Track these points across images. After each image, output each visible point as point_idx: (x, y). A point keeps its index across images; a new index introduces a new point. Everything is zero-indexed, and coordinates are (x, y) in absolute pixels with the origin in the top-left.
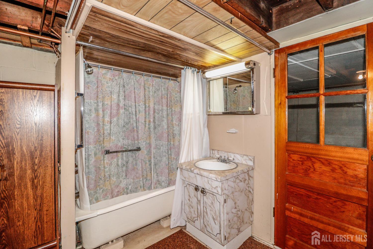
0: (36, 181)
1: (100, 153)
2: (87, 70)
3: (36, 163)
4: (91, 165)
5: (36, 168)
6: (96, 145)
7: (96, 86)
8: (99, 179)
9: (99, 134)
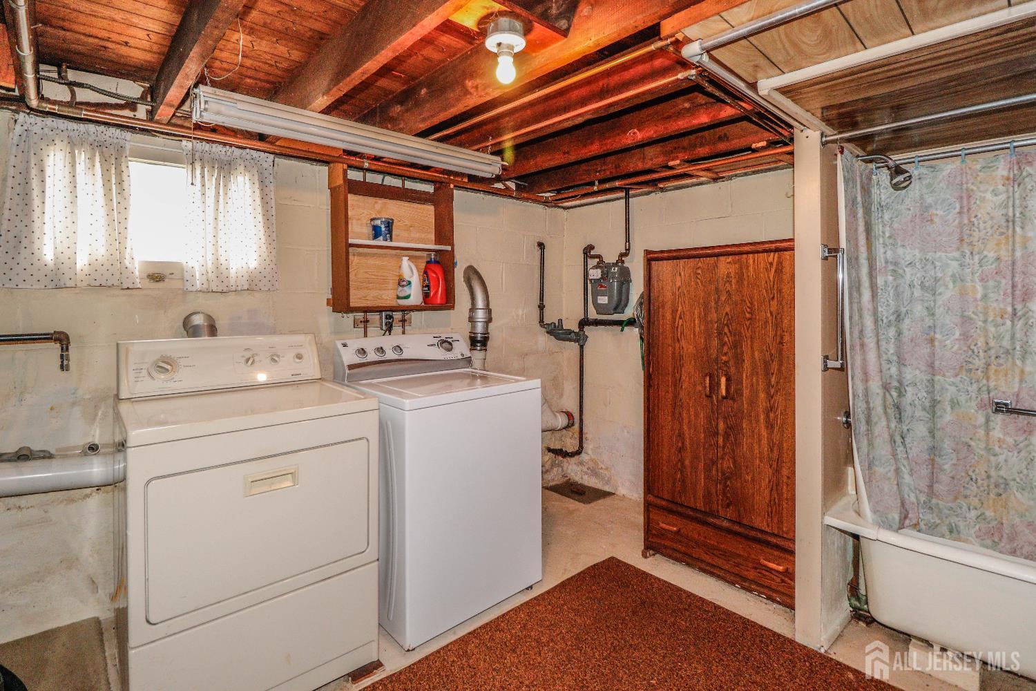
0: (772, 415)
1: (973, 404)
2: (894, 181)
3: (773, 383)
4: (939, 429)
5: (772, 393)
6: (959, 378)
7: (957, 210)
8: (968, 478)
9: (969, 347)
